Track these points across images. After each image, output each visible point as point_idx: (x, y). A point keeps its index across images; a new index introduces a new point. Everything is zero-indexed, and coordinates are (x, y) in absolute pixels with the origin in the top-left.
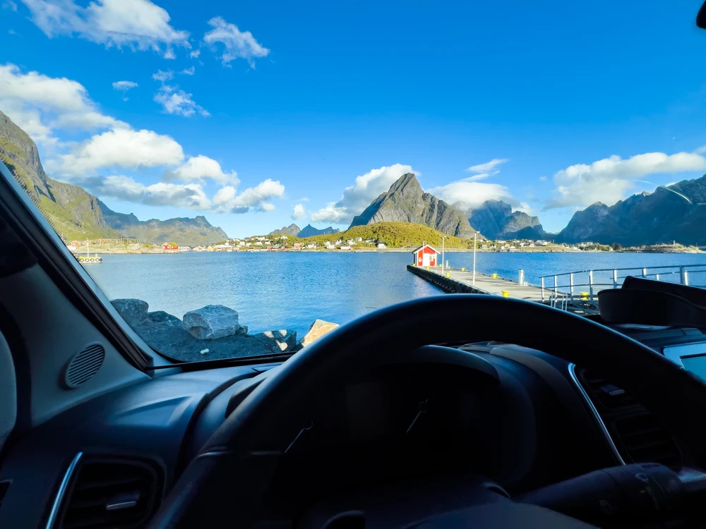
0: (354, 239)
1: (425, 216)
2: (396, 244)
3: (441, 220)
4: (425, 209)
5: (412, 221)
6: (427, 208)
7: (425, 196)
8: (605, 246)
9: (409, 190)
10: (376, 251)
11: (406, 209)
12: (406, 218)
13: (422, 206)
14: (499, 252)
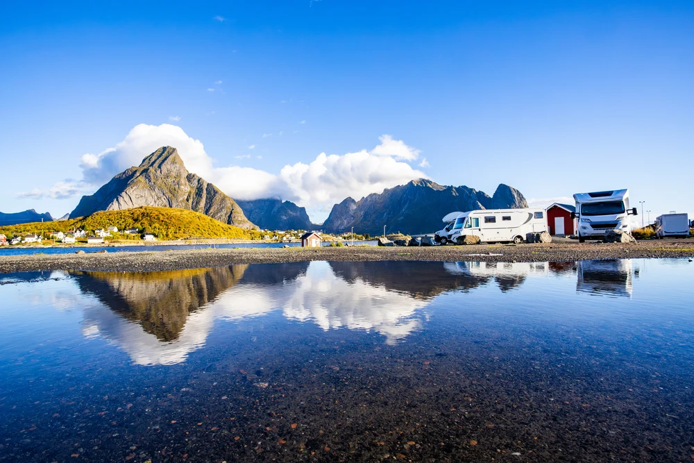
0: (106, 230)
1: (191, 201)
2: (170, 236)
3: (210, 206)
4: (190, 192)
5: (174, 206)
6: (193, 191)
7: (190, 178)
8: (360, 236)
9: (169, 167)
10: (143, 244)
11: (166, 191)
12: (166, 202)
13: (186, 189)
14: (281, 242)
